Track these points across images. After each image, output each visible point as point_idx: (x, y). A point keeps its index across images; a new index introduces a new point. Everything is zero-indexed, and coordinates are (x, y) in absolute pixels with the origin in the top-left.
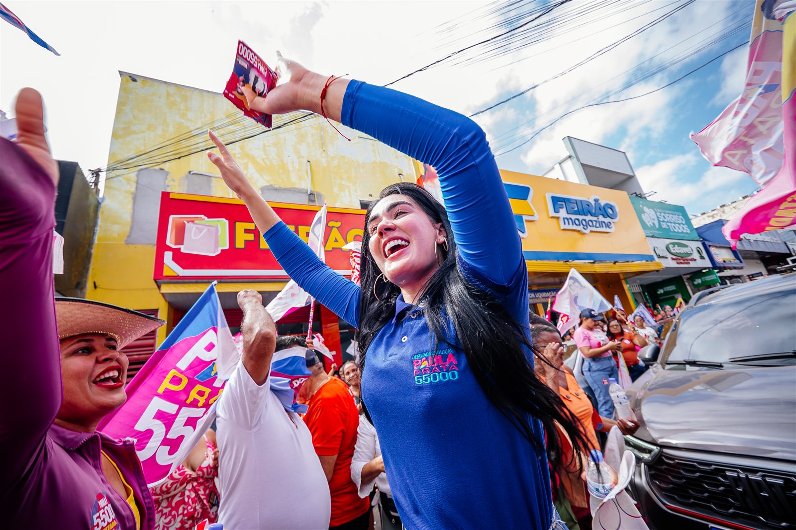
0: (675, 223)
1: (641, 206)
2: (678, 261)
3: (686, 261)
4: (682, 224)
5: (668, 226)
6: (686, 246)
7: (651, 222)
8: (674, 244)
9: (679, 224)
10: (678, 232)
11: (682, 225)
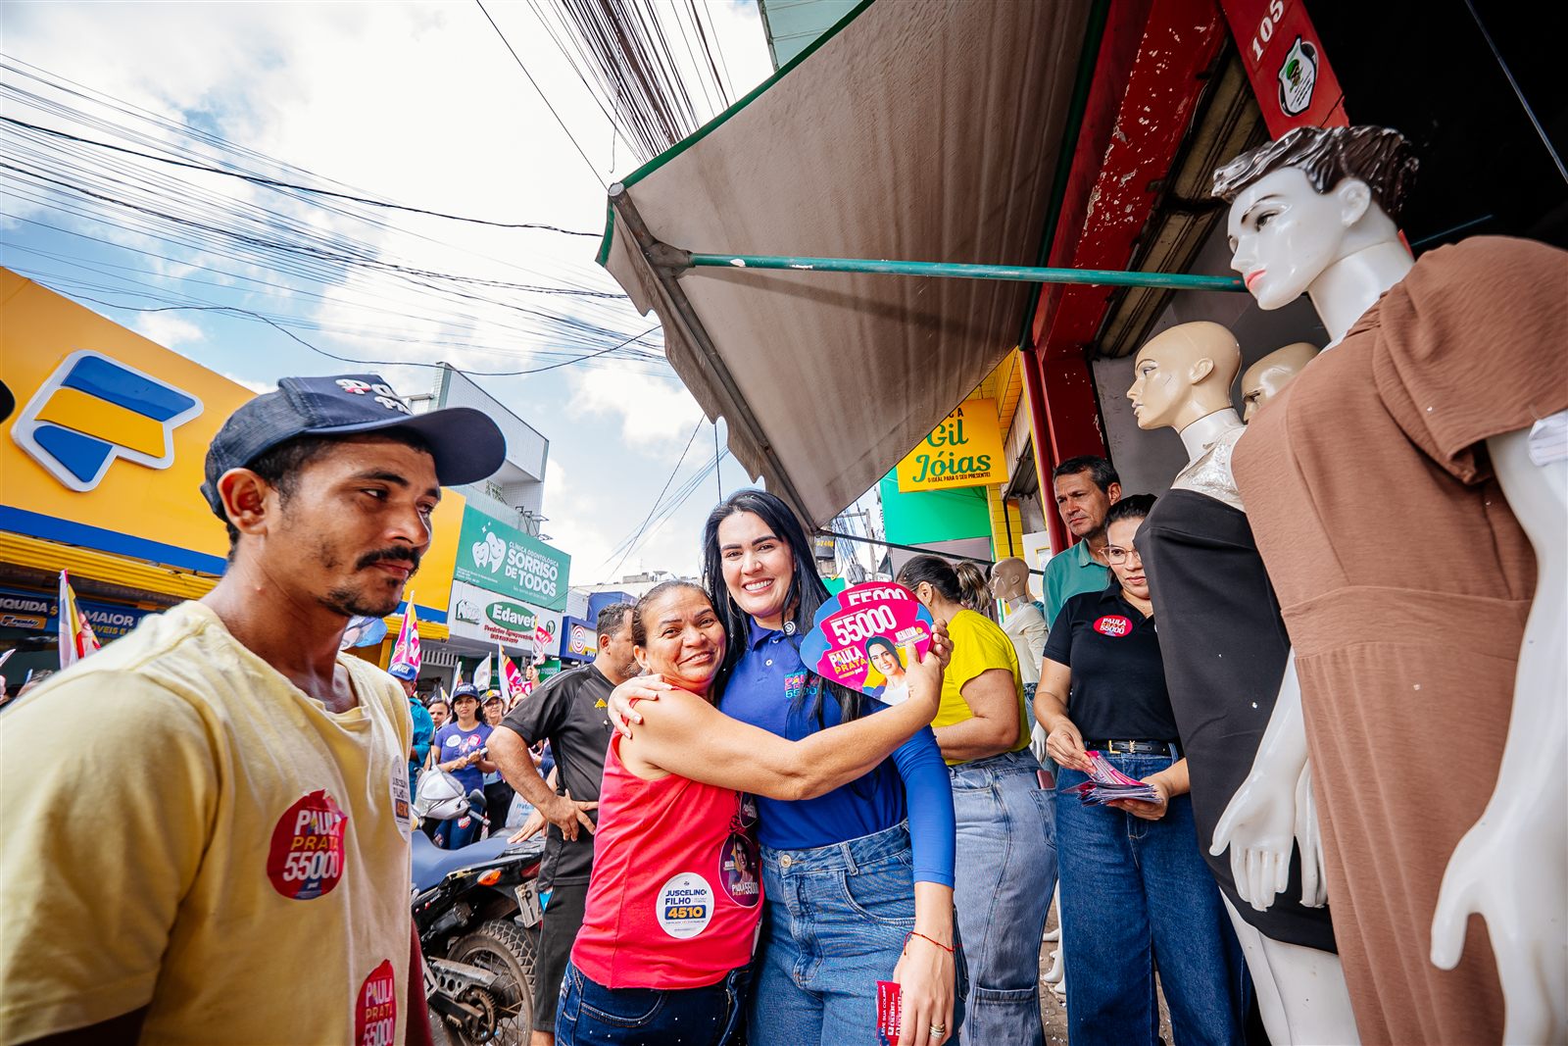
0: (535, 575)
1: (484, 529)
2: (495, 633)
3: (513, 637)
4: (549, 579)
5: (519, 575)
6: (531, 615)
7: (485, 559)
8: (505, 606)
9: (543, 578)
10: (532, 590)
11: (546, 581)
